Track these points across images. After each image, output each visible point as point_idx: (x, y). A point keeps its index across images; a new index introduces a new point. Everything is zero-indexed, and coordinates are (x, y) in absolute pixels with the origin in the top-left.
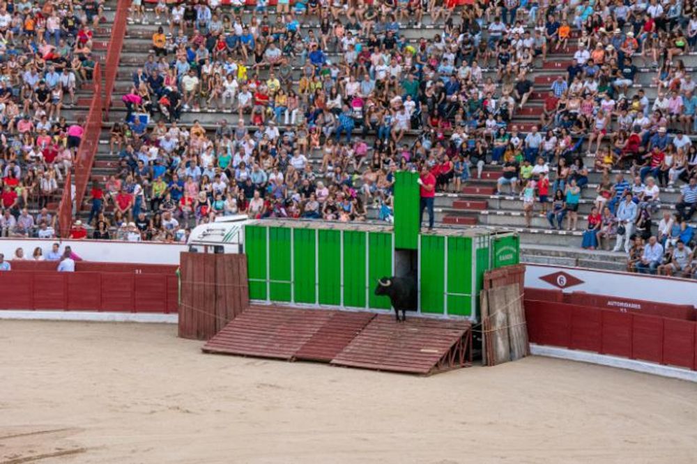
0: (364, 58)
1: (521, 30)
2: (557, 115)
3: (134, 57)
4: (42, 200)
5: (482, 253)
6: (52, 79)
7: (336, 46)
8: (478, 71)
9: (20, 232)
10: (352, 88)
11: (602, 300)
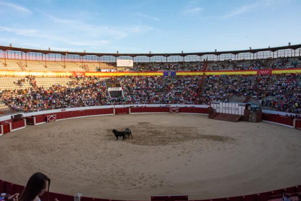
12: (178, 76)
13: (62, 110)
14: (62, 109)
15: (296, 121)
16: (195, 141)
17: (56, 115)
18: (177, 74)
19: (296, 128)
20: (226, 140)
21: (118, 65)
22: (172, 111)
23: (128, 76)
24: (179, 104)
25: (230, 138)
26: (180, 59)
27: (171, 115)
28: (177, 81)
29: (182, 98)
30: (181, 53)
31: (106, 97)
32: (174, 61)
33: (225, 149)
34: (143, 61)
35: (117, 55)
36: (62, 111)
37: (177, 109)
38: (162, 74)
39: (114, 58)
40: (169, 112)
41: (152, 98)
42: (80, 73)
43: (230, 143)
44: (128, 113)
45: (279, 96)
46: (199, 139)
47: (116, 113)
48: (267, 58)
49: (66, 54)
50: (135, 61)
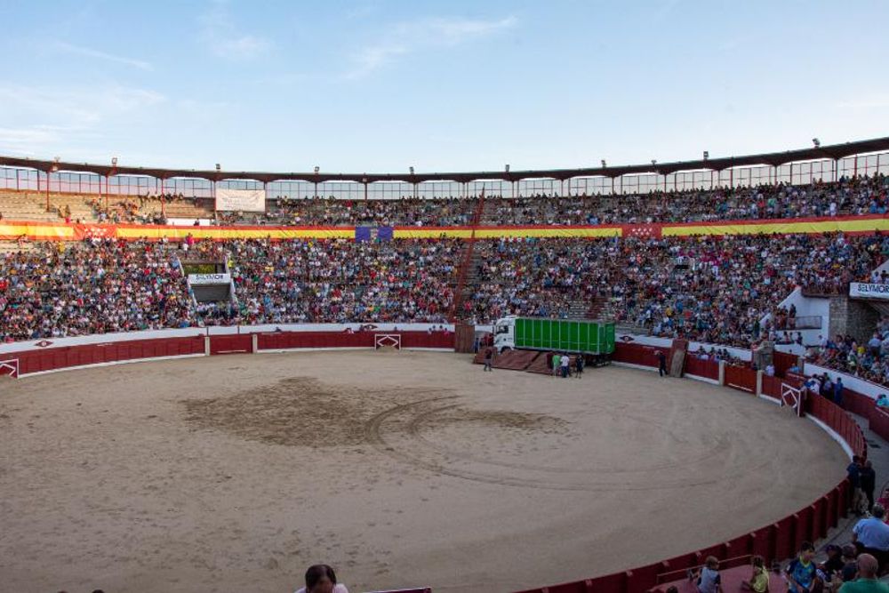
0: (556, 259)
1: (611, 249)
2: (625, 279)
3: (475, 260)
4: (444, 310)
5: (602, 329)
6: (447, 268)
7: (545, 256)
8: (596, 264)
9: (436, 321)
10: (551, 270)
11: (641, 346)
12: (400, 241)
13: (40, 344)
14: (38, 341)
15: (727, 369)
16: (451, 429)
17: (17, 360)
18: (397, 234)
19: (725, 384)
20: (537, 424)
21: (220, 206)
22: (382, 342)
23: (250, 241)
24: (402, 321)
25: (551, 418)
26: (405, 191)
27: (378, 354)
28: (395, 254)
29: (412, 303)
30: (408, 172)
31: (182, 303)
32: (388, 196)
33: (536, 449)
34: (294, 196)
35: (215, 177)
36: (38, 348)
37: (397, 338)
38: (352, 234)
39: (206, 183)
40: (372, 344)
41: (322, 305)
42: (99, 230)
43: (551, 432)
44: (250, 350)
45: (680, 297)
46: (458, 423)
47: (214, 352)
48: (649, 192)
49: (55, 169)
50: (270, 196)
